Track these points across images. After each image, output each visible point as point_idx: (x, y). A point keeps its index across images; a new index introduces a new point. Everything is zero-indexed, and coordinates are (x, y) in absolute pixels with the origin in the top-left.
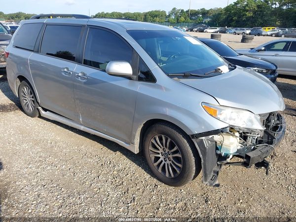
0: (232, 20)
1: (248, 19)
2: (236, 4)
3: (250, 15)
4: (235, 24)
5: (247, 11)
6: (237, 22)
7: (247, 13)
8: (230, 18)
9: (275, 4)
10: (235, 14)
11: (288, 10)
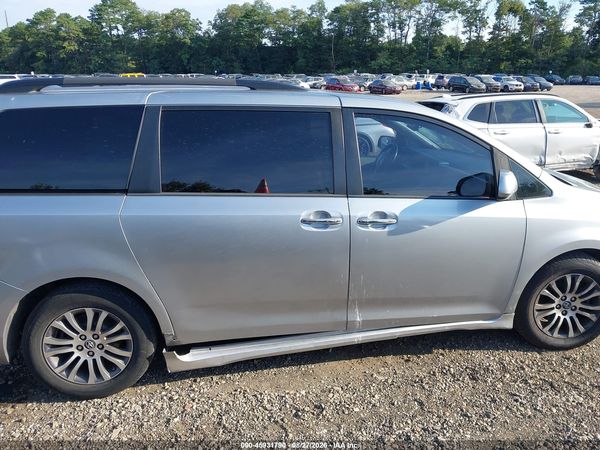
0: (34, 58)
1: (71, 55)
2: (34, 23)
3: (72, 48)
4: (45, 67)
5: (64, 39)
6: (48, 61)
7: (66, 44)
8: (29, 53)
9: (116, 28)
10: (38, 45)
11: (144, 42)
